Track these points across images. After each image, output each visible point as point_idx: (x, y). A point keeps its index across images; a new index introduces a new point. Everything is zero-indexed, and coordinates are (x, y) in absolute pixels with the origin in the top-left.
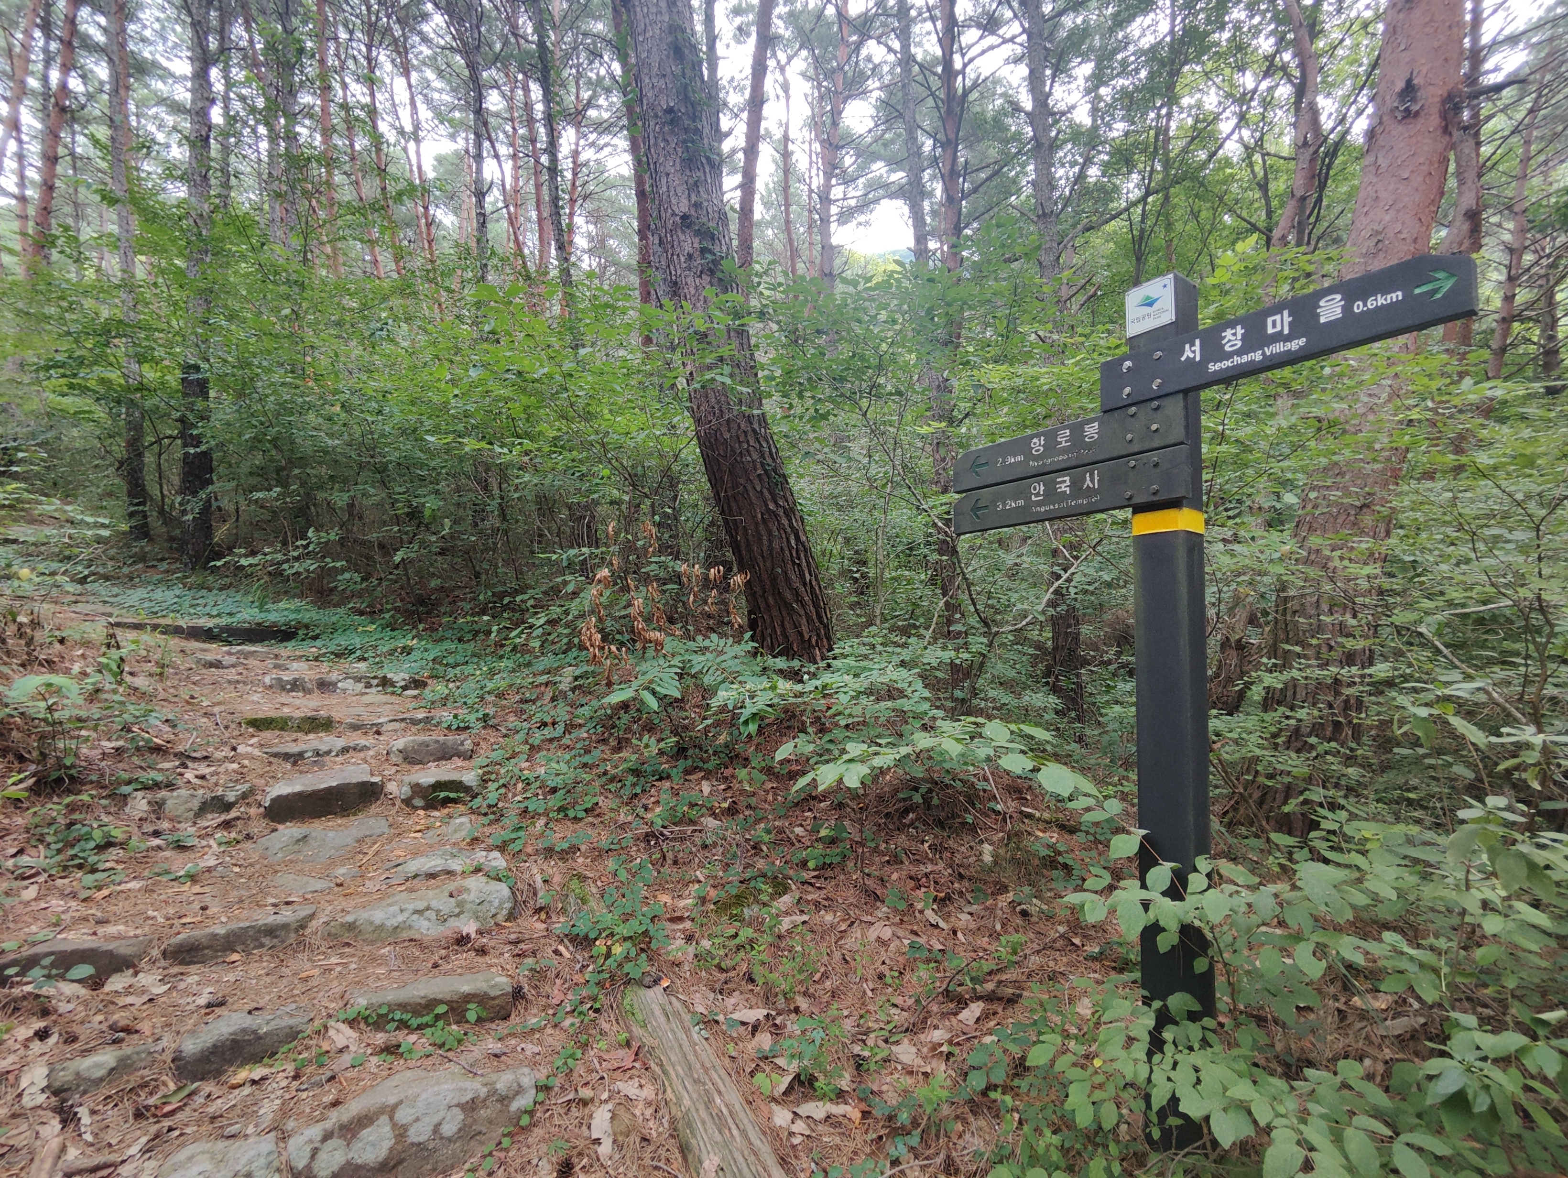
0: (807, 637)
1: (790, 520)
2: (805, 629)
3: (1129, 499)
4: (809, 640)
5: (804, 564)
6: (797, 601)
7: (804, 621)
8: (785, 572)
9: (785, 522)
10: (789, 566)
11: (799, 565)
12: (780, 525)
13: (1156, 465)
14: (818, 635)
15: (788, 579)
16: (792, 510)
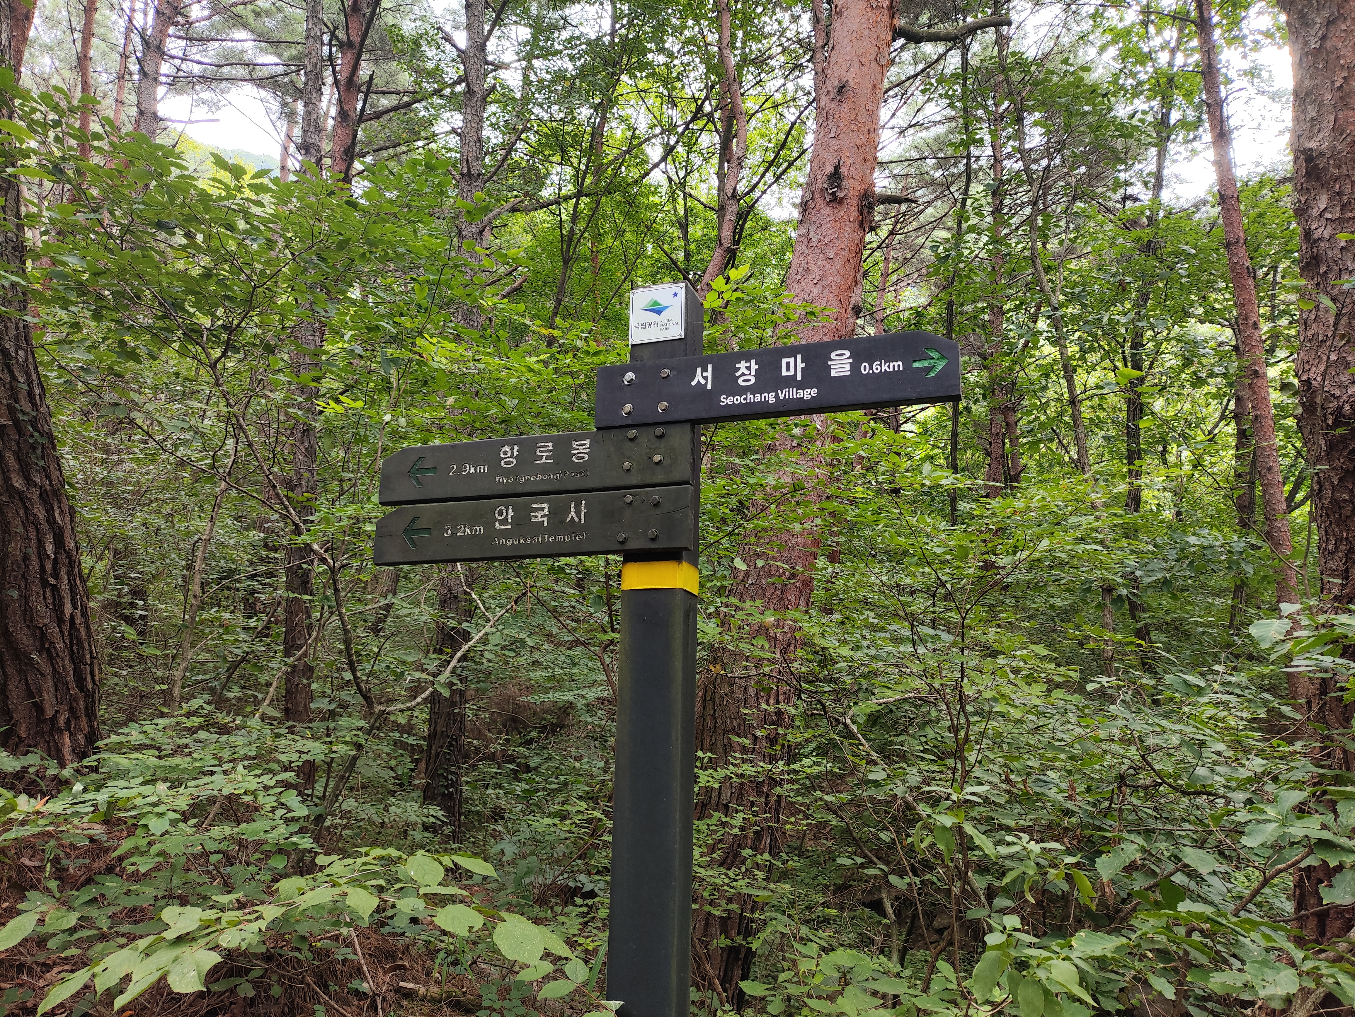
0: (49, 713)
1: (50, 511)
2: (48, 699)
3: (622, 543)
4: (54, 718)
5: (65, 586)
6: (40, 650)
7: (49, 684)
8: (25, 599)
9: (41, 513)
10: (36, 588)
11: (55, 589)
12: (29, 519)
13: (657, 505)
14: (72, 711)
15: (28, 612)
16: (57, 494)
